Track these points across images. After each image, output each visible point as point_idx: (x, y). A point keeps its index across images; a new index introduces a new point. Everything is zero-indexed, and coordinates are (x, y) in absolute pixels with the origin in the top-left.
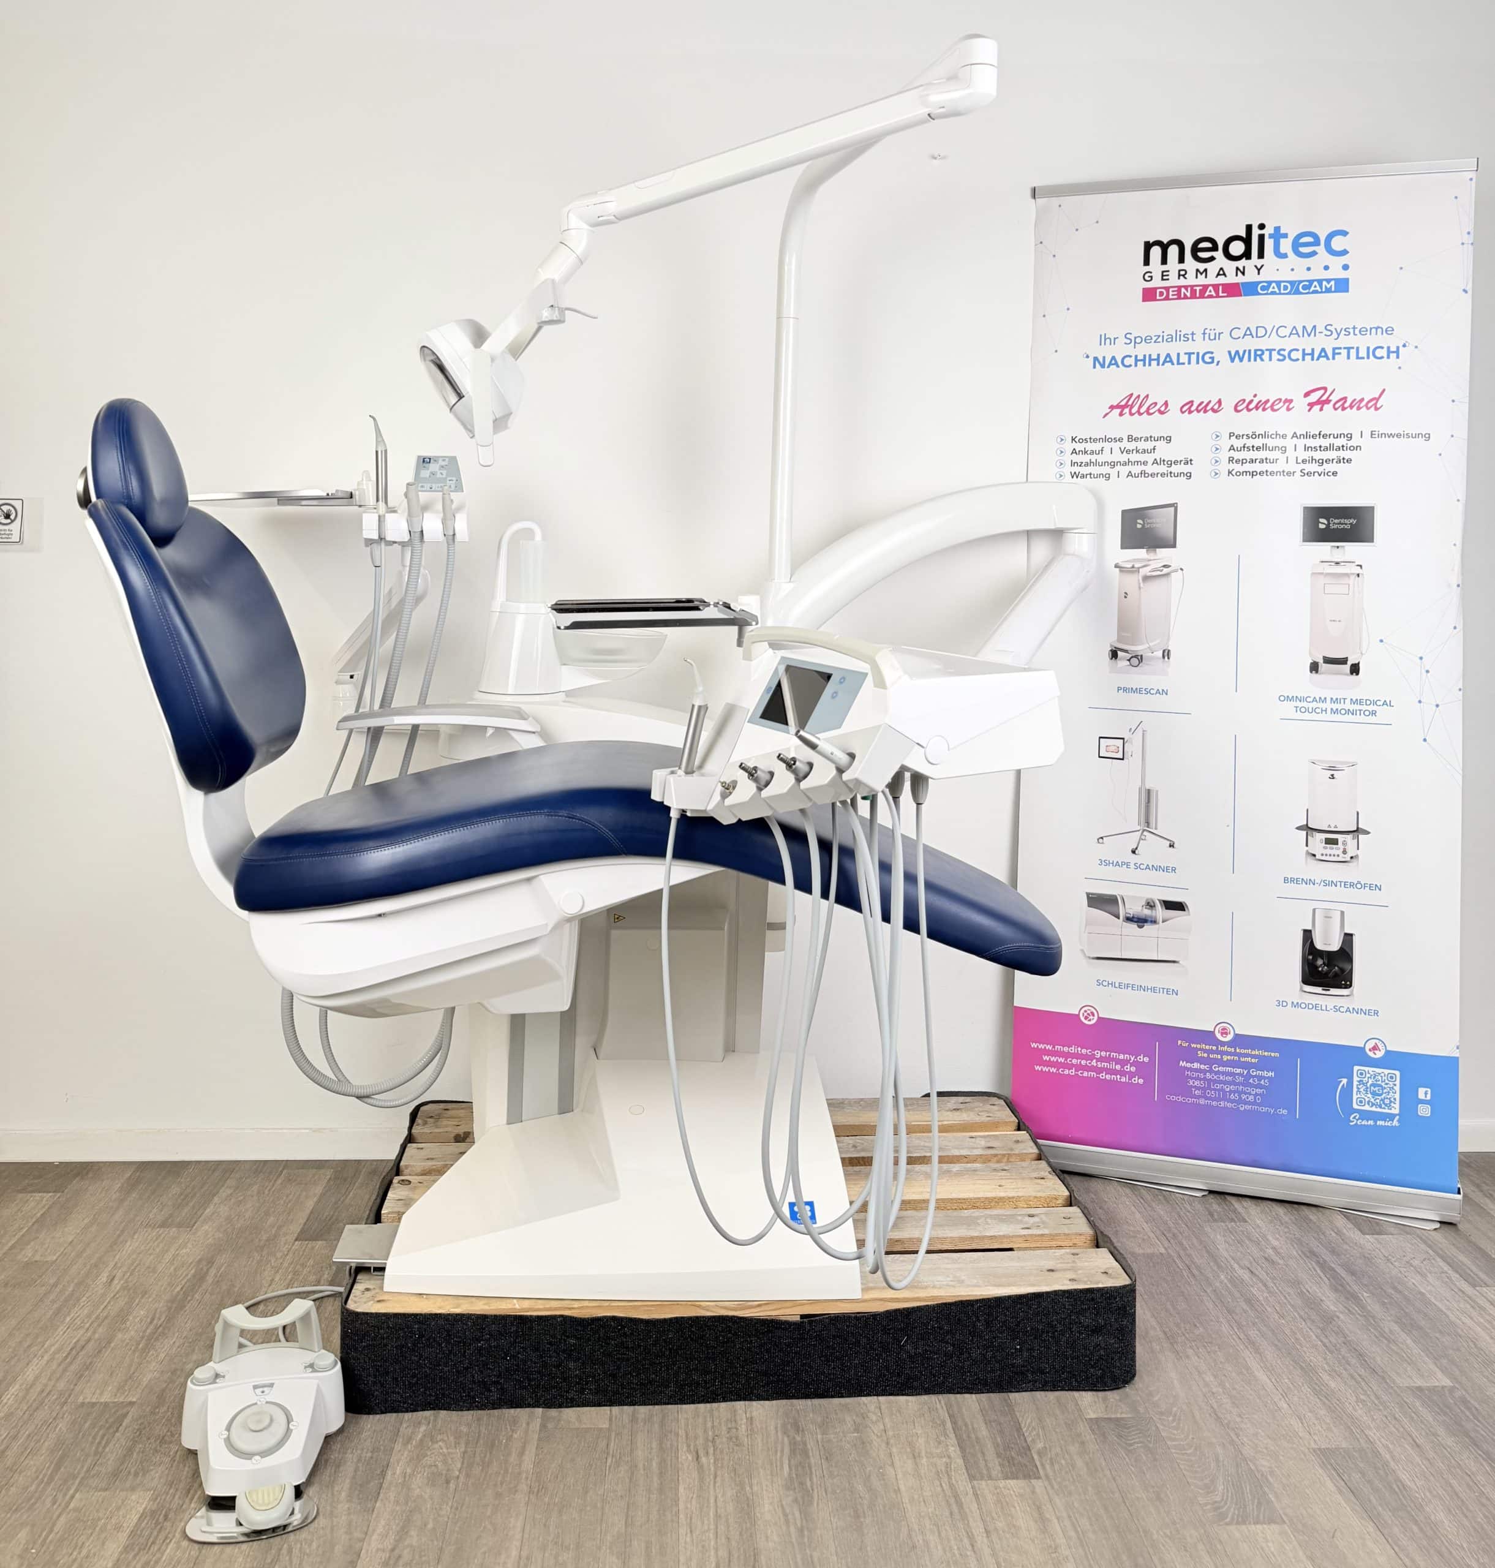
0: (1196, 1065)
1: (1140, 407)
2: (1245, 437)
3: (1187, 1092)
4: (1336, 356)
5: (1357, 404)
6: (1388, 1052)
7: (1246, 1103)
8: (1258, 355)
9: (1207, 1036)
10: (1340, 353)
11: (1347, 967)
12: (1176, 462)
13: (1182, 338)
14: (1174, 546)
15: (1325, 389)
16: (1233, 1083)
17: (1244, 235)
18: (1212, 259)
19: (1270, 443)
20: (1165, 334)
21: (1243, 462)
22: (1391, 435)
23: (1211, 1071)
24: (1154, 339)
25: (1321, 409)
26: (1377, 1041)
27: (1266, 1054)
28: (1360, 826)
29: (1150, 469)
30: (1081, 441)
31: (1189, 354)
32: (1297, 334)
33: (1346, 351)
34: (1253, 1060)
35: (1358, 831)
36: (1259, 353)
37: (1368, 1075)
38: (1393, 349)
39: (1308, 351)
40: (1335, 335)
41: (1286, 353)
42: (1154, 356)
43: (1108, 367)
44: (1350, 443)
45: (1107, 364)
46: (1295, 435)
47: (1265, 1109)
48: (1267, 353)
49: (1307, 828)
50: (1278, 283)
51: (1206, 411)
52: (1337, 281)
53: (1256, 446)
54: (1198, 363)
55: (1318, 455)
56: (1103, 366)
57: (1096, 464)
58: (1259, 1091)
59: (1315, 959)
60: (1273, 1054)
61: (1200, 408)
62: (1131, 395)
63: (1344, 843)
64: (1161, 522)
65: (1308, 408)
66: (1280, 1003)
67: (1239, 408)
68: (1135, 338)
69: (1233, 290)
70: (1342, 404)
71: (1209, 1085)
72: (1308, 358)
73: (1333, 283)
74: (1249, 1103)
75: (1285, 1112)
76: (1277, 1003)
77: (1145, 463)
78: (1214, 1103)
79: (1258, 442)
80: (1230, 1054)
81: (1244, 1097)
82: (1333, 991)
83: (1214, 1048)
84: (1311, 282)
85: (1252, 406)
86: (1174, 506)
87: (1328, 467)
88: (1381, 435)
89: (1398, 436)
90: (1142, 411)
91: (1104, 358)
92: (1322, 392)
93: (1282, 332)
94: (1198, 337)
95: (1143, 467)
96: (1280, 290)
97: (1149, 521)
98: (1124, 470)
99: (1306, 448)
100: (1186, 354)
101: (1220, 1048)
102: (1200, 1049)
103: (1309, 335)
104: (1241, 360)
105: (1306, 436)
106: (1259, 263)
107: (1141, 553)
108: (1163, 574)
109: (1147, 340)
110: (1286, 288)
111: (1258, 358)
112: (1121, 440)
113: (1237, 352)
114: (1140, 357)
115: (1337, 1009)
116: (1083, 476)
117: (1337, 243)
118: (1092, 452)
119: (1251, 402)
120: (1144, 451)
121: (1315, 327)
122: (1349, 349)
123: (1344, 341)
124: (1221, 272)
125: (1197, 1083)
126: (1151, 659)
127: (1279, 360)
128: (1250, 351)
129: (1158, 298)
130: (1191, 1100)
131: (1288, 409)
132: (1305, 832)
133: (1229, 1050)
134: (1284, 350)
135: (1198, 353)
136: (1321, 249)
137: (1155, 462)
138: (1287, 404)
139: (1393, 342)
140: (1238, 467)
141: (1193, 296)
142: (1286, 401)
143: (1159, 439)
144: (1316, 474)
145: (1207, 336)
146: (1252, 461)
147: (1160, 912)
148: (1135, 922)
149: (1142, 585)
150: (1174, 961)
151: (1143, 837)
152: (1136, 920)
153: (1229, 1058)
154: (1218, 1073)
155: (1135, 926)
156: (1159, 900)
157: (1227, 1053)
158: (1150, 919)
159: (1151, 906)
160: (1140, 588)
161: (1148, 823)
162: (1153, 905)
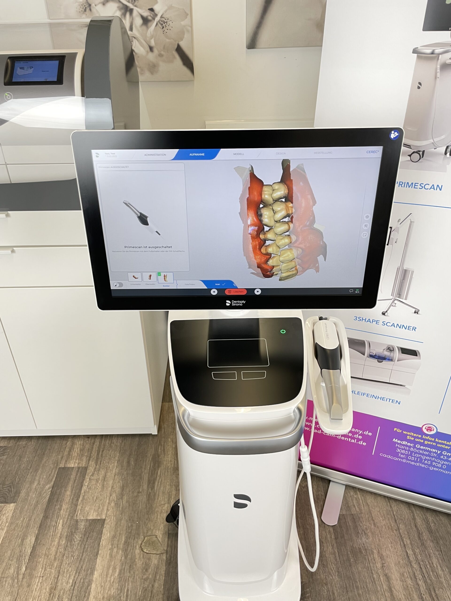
3: (395, 454)
7: (435, 467)
9: (417, 430)
16: (429, 456)
23: (414, 447)
34: (446, 447)
47: (447, 472)
58: (446, 463)
71: (411, 453)
74: (437, 467)
78: (413, 463)
80: (431, 441)
83: (420, 436)
101: (424, 437)
102: (409, 435)
107: (445, 36)
125: (403, 451)
130: (397, 459)
133: (430, 439)
147: (397, 354)
148: (376, 358)
149: (438, 75)
150: (401, 385)
151: (394, 304)
152: (377, 357)
153: (429, 443)
154: (420, 449)
155: (376, 361)
156: (398, 347)
157: (428, 440)
158: (388, 358)
159: (391, 350)
160: (436, 78)
161: (400, 295)
162: (392, 349)
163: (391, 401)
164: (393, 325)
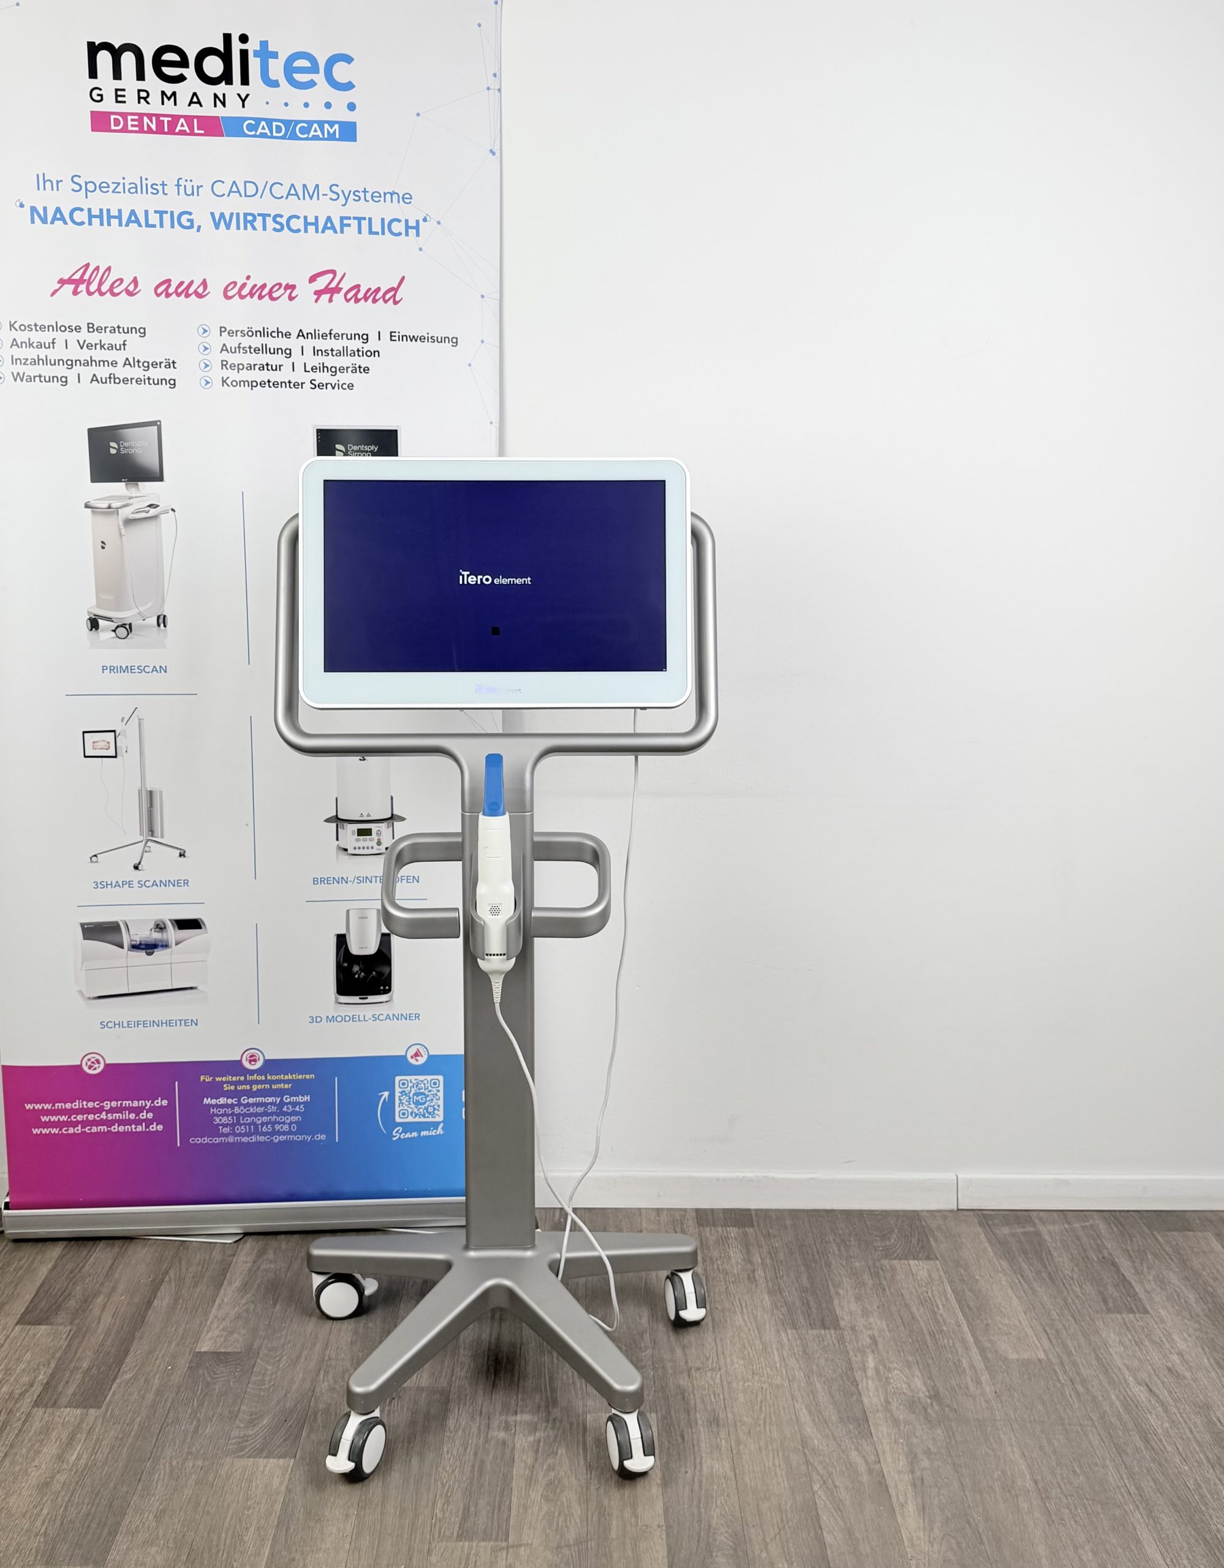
0: (222, 1101)
1: (101, 283)
2: (239, 333)
3: (214, 1131)
4: (345, 228)
5: (372, 295)
6: (430, 1057)
7: (279, 1133)
8: (249, 220)
9: (234, 1067)
10: (349, 225)
11: (385, 970)
12: (155, 365)
13: (150, 190)
14: (160, 478)
15: (334, 272)
16: (265, 1114)
17: (221, 48)
18: (181, 78)
19: (272, 343)
20: (127, 182)
21: (239, 367)
22: (413, 339)
23: (239, 1105)
24: (113, 186)
25: (331, 300)
26: (419, 1047)
27: (300, 1077)
28: (395, 813)
29: (121, 372)
30: (24, 328)
31: (161, 213)
32: (297, 195)
33: (356, 221)
34: (286, 1086)
35: (393, 818)
36: (250, 218)
37: (411, 1085)
38: (412, 223)
39: (311, 220)
40: (342, 200)
41: (283, 221)
42: (114, 213)
43: (52, 222)
44: (367, 347)
45: (49, 219)
46: (301, 334)
47: (301, 1138)
48: (260, 219)
49: (338, 820)
50: (269, 122)
51: (188, 296)
52: (342, 124)
53: (253, 346)
54: (172, 226)
55: (330, 361)
56: (44, 221)
57: (46, 361)
58: (294, 1118)
59: (350, 967)
60: (308, 1077)
61: (180, 290)
62: (87, 266)
63: (379, 833)
64: (141, 447)
65: (316, 297)
66: (314, 1020)
67: (230, 294)
68: (86, 183)
69: (211, 127)
70: (355, 294)
71: (238, 1120)
72: (311, 228)
73: (336, 126)
74: (284, 1133)
75: (323, 1137)
76: (310, 1020)
77: (114, 364)
78: (245, 1139)
79: (256, 342)
80: (261, 1082)
81: (277, 1127)
82: (372, 999)
83: (242, 1078)
84: (310, 123)
85: (245, 292)
86: (155, 423)
87: (343, 378)
88: (403, 338)
89: (422, 339)
90: (104, 288)
91: (45, 209)
92: (331, 276)
93: (278, 191)
94: (171, 189)
95: (111, 370)
96: (271, 132)
97: (125, 444)
98: (87, 372)
99: (316, 352)
100: (156, 212)
101: (249, 1078)
102: (226, 1082)
103: (311, 198)
104: (228, 227)
105: (314, 335)
106: (244, 90)
107: (118, 488)
108: (150, 515)
109: (102, 187)
110: (279, 130)
111: (249, 225)
112: (78, 329)
113: (222, 215)
114: (96, 212)
115: (376, 1018)
116: (30, 379)
117: (341, 72)
118: (40, 345)
119: (244, 286)
120: (111, 347)
121: (317, 186)
122: (360, 220)
123: (354, 209)
124: (195, 100)
125: (224, 1120)
126: (142, 628)
127: (275, 229)
128: (238, 214)
129: (113, 127)
130: (218, 1140)
131: (291, 298)
132: (334, 825)
133: (260, 1078)
134: (281, 216)
135: (172, 213)
136: (320, 78)
137: (127, 362)
138: (289, 291)
139: (411, 214)
140: (233, 375)
141: (160, 130)
142: (288, 287)
143: (129, 331)
144: (329, 386)
145: (182, 189)
146: (251, 367)
147: (172, 934)
148: (143, 949)
149: (123, 532)
150: (191, 988)
151: (147, 849)
152: (143, 947)
153: (259, 1087)
154: (248, 1105)
155: (143, 954)
156: (170, 920)
157: (257, 1082)
158: (160, 944)
159: (161, 928)
160: (121, 535)
161: (152, 832)
162: (163, 926)
163: (183, 1022)
164: (155, 884)
